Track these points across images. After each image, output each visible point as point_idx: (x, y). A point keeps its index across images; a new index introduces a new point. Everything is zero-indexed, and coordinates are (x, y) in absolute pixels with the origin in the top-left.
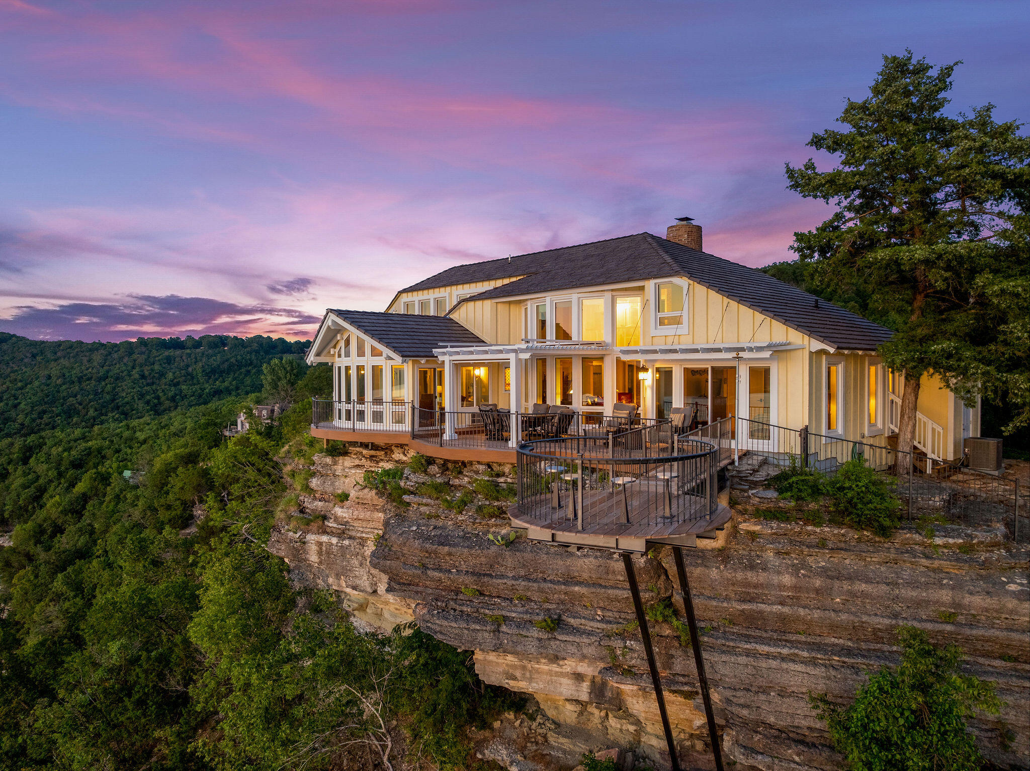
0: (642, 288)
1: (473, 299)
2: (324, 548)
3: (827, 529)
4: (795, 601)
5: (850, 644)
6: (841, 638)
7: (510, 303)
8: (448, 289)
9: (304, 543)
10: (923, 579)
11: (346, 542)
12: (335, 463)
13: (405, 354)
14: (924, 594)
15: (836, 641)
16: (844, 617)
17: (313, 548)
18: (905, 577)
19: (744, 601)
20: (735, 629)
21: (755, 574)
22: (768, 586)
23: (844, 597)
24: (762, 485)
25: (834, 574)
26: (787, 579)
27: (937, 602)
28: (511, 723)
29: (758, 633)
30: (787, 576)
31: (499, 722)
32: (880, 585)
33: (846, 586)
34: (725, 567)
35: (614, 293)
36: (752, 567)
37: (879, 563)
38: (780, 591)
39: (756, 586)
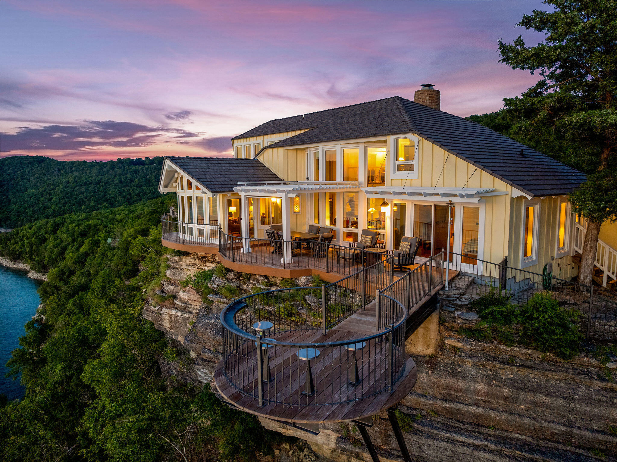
0: (385, 141)
1: (271, 146)
2: (173, 319)
3: (516, 349)
4: (487, 404)
5: (531, 440)
6: (523, 434)
7: (297, 149)
8: (262, 137)
9: (161, 314)
10: (597, 397)
11: (187, 315)
12: (181, 261)
13: (215, 190)
14: (597, 410)
15: (520, 436)
16: (527, 421)
17: (166, 318)
18: (580, 393)
19: (445, 400)
20: (439, 419)
21: (456, 380)
22: (467, 391)
23: (528, 406)
24: (466, 308)
25: (520, 386)
26: (481, 387)
27: (608, 418)
28: (287, 452)
29: (457, 424)
30: (481, 384)
31: (278, 451)
32: (559, 399)
33: (530, 396)
34: (433, 372)
35: (366, 145)
36: (454, 375)
37: (560, 380)
38: (475, 395)
39: (456, 390)
